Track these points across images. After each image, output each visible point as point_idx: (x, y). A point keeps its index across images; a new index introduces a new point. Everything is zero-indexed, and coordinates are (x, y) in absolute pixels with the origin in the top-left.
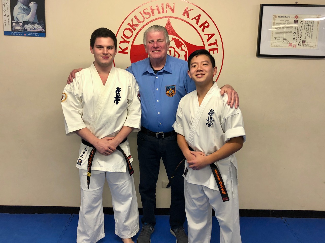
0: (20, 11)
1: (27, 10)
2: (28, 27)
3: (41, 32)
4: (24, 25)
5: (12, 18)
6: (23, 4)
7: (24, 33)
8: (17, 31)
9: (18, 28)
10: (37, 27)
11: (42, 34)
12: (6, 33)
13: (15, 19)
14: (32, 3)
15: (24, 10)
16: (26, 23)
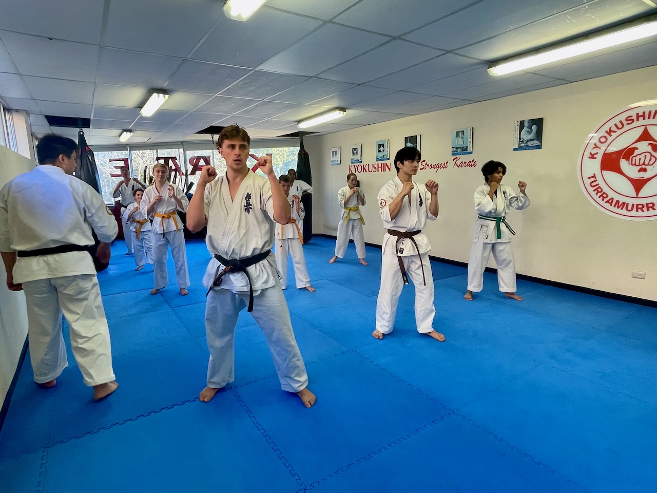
0: (526, 133)
1: (529, 133)
2: (529, 144)
3: (539, 145)
4: (527, 142)
5: (520, 139)
6: (528, 127)
7: (527, 147)
8: (522, 147)
9: (523, 145)
10: (536, 143)
11: (539, 147)
12: (515, 150)
13: (522, 139)
14: (534, 126)
15: (528, 132)
16: (528, 141)
